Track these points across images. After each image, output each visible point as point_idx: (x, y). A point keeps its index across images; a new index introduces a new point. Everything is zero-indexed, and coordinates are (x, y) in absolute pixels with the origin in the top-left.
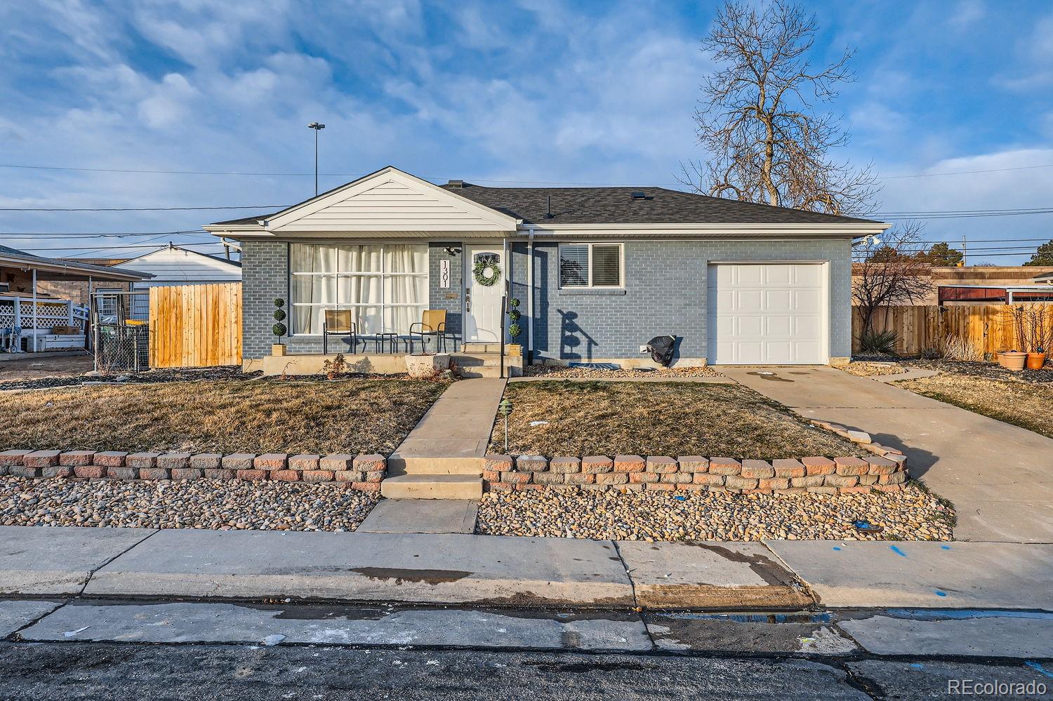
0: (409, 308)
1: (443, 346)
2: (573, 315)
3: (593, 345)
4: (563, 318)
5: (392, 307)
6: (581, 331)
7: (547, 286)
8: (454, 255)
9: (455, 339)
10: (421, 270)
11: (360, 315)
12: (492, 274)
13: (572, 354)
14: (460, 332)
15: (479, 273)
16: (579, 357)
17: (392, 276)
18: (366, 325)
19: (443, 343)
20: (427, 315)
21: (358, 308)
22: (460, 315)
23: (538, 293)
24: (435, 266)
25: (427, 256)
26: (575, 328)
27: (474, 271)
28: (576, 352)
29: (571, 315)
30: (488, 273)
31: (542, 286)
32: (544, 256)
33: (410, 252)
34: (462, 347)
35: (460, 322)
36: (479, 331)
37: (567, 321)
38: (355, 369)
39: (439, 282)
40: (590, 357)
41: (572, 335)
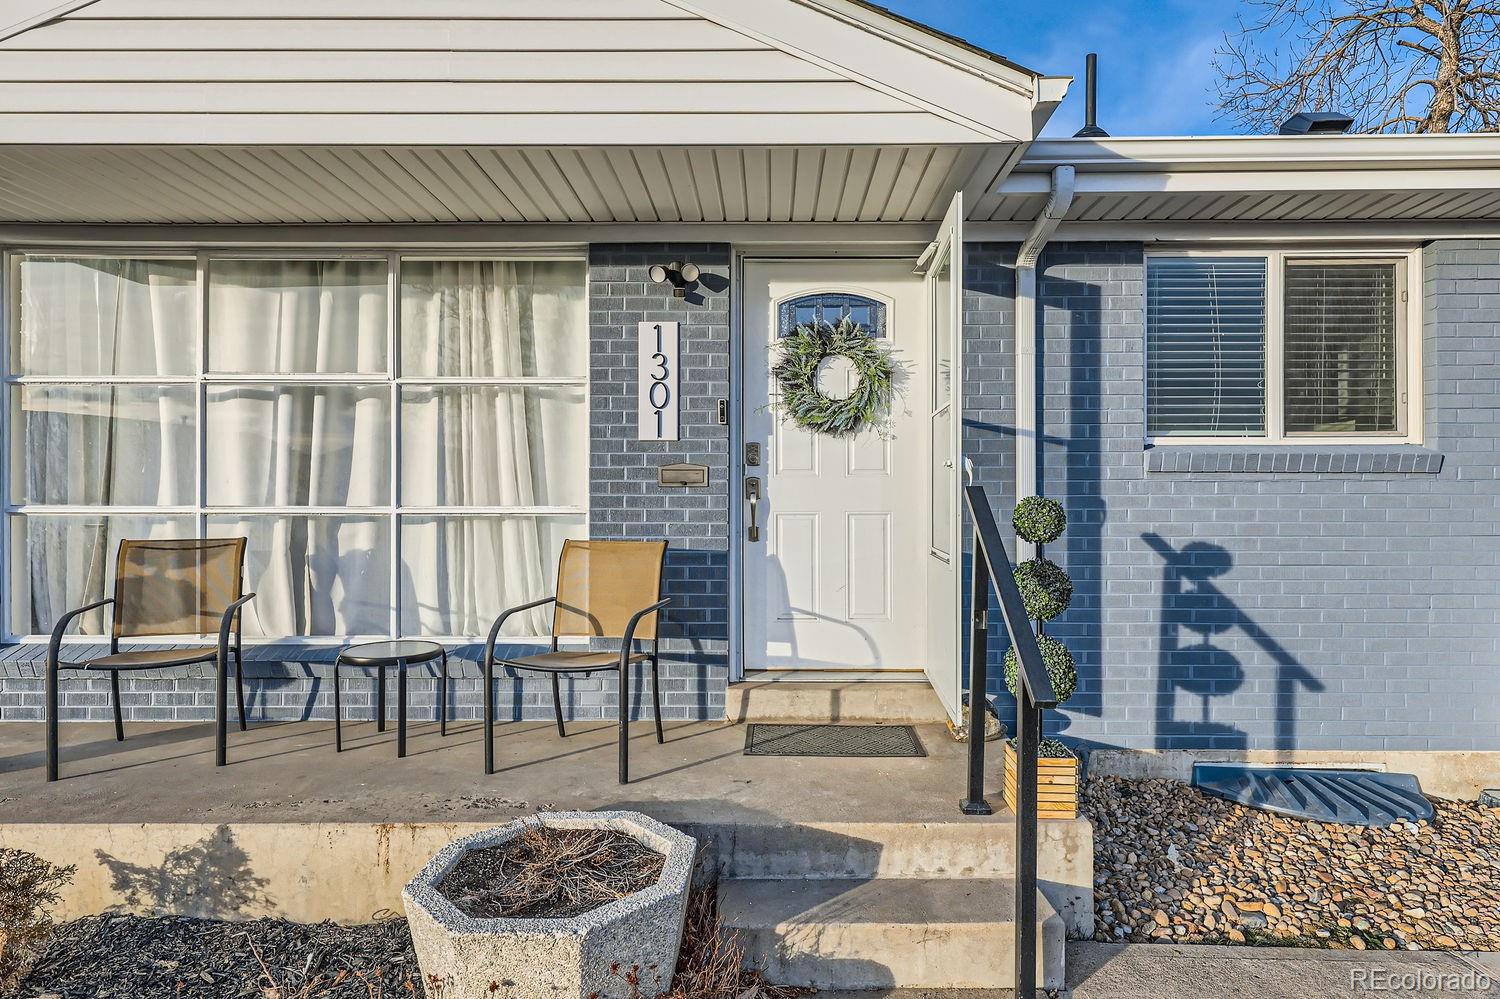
0: (508, 527)
1: (647, 691)
2: (1207, 560)
3: (1300, 688)
4: (1167, 574)
5: (441, 521)
6: (1251, 628)
7: (1096, 431)
8: (698, 300)
9: (702, 660)
10: (559, 364)
11: (310, 551)
12: (854, 385)
13: (1206, 727)
14: (722, 633)
15: (797, 379)
16: (1236, 741)
17: (440, 393)
18: (339, 593)
19: (647, 679)
20: (582, 561)
21: (297, 525)
22: (722, 558)
23: (1057, 457)
24: (616, 347)
25: (581, 310)
26: (1218, 613)
27: (778, 372)
28: (1226, 721)
29: (1200, 559)
30: (838, 378)
31: (1075, 431)
32: (1085, 303)
33: (514, 294)
34: (733, 696)
35: (722, 587)
36: (800, 625)
37: (1187, 585)
38: (160, 893)
39: (634, 418)
40: (1285, 742)
41: (1206, 646)
